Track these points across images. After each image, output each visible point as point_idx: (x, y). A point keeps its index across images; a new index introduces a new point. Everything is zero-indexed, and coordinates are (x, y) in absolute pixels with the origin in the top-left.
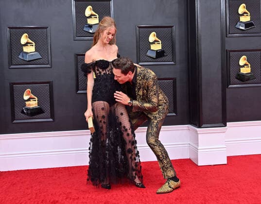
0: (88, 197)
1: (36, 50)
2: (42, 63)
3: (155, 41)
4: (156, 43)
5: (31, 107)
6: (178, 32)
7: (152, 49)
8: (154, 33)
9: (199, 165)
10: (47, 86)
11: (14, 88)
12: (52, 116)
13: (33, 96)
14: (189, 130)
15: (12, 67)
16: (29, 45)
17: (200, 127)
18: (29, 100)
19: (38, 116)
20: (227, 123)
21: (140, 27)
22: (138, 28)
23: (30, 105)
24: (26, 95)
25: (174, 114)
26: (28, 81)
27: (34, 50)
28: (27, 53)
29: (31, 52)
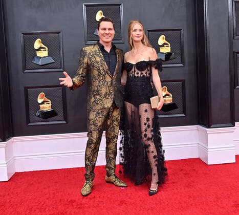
0: (104, 197)
1: (49, 55)
2: (54, 67)
3: (165, 44)
4: (165, 46)
5: (45, 110)
6: (186, 35)
7: (161, 51)
8: (163, 36)
9: (209, 164)
10: (60, 90)
11: (29, 92)
12: (65, 119)
13: (47, 99)
14: (198, 130)
15: (26, 71)
16: (42, 50)
17: (209, 127)
18: (43, 103)
19: (52, 118)
20: (236, 123)
21: (149, 31)
22: (147, 32)
23: (43, 108)
24: (40, 98)
25: (184, 115)
26: (42, 85)
27: (47, 55)
28: (40, 58)
29: (44, 57)
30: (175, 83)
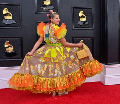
1: (13, 19)
2: (16, 26)
3: (83, 16)
4: (83, 17)
5: (9, 51)
7: (80, 20)
8: (82, 11)
9: (106, 85)
10: (19, 40)
13: (11, 45)
16: (8, 15)
17: (106, 64)
18: (8, 47)
19: (13, 57)
21: (74, 8)
23: (8, 50)
24: (6, 45)
26: (8, 37)
27: (11, 18)
28: (7, 20)
29: (10, 20)
30: (88, 39)
